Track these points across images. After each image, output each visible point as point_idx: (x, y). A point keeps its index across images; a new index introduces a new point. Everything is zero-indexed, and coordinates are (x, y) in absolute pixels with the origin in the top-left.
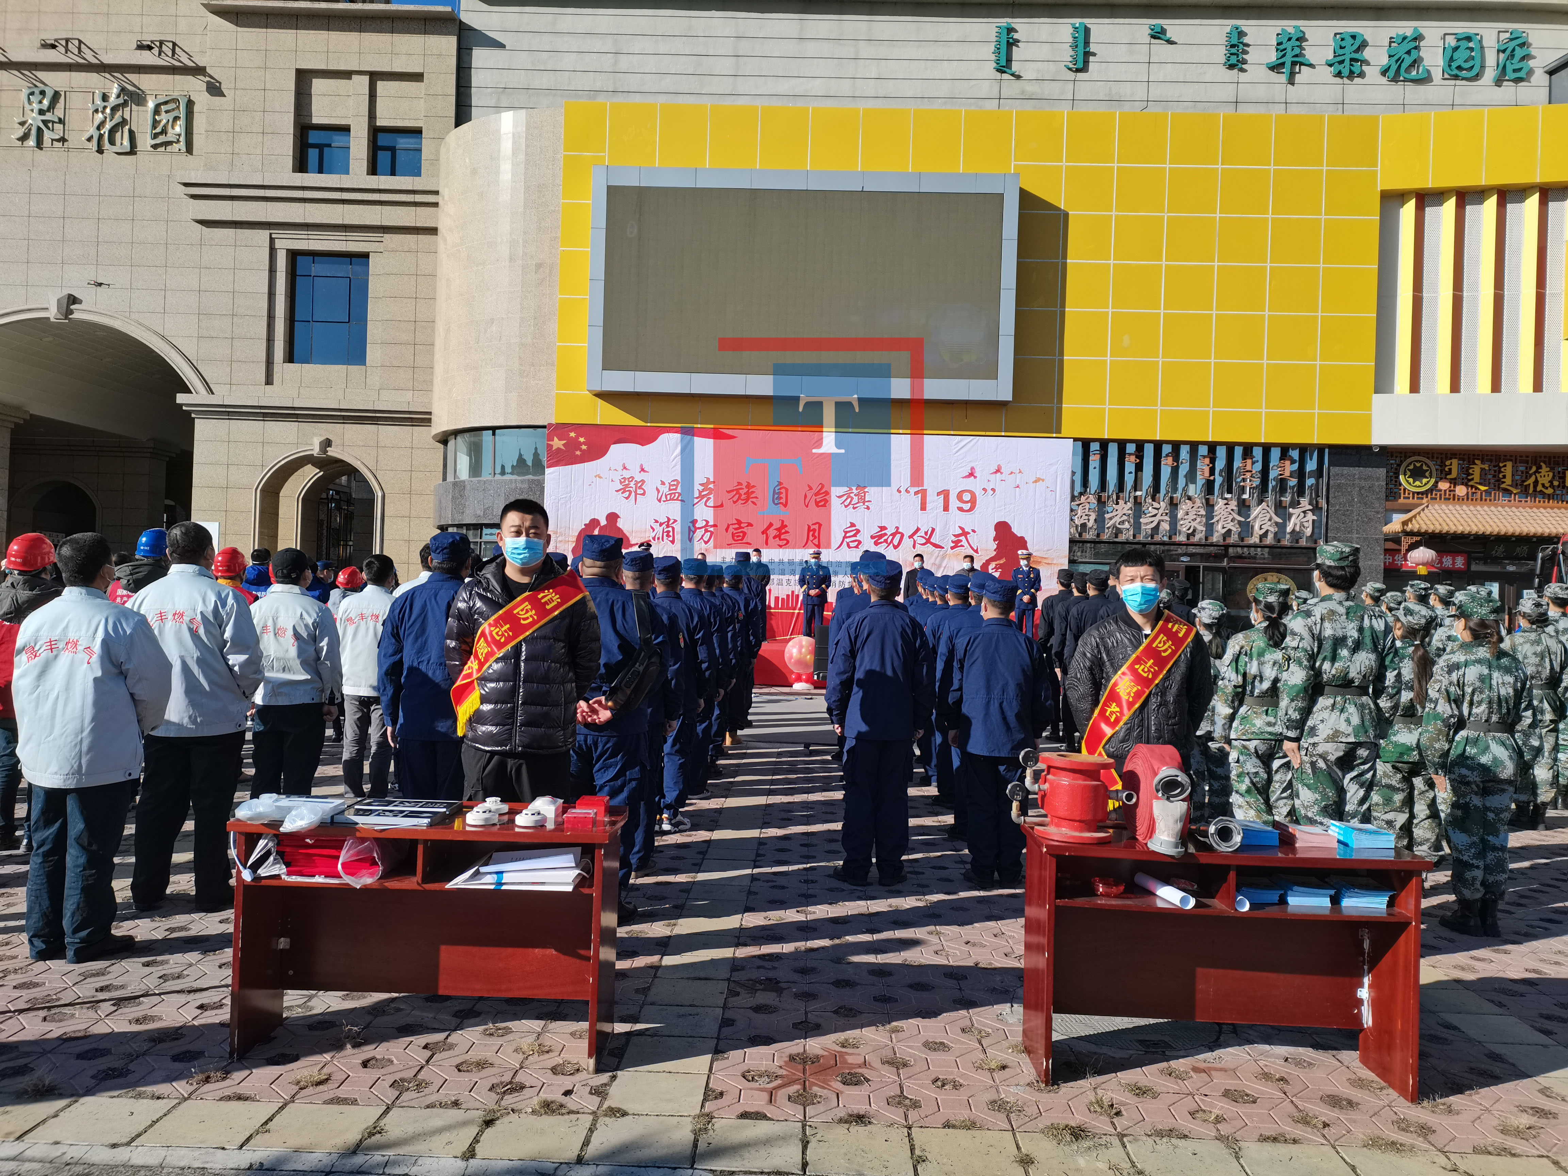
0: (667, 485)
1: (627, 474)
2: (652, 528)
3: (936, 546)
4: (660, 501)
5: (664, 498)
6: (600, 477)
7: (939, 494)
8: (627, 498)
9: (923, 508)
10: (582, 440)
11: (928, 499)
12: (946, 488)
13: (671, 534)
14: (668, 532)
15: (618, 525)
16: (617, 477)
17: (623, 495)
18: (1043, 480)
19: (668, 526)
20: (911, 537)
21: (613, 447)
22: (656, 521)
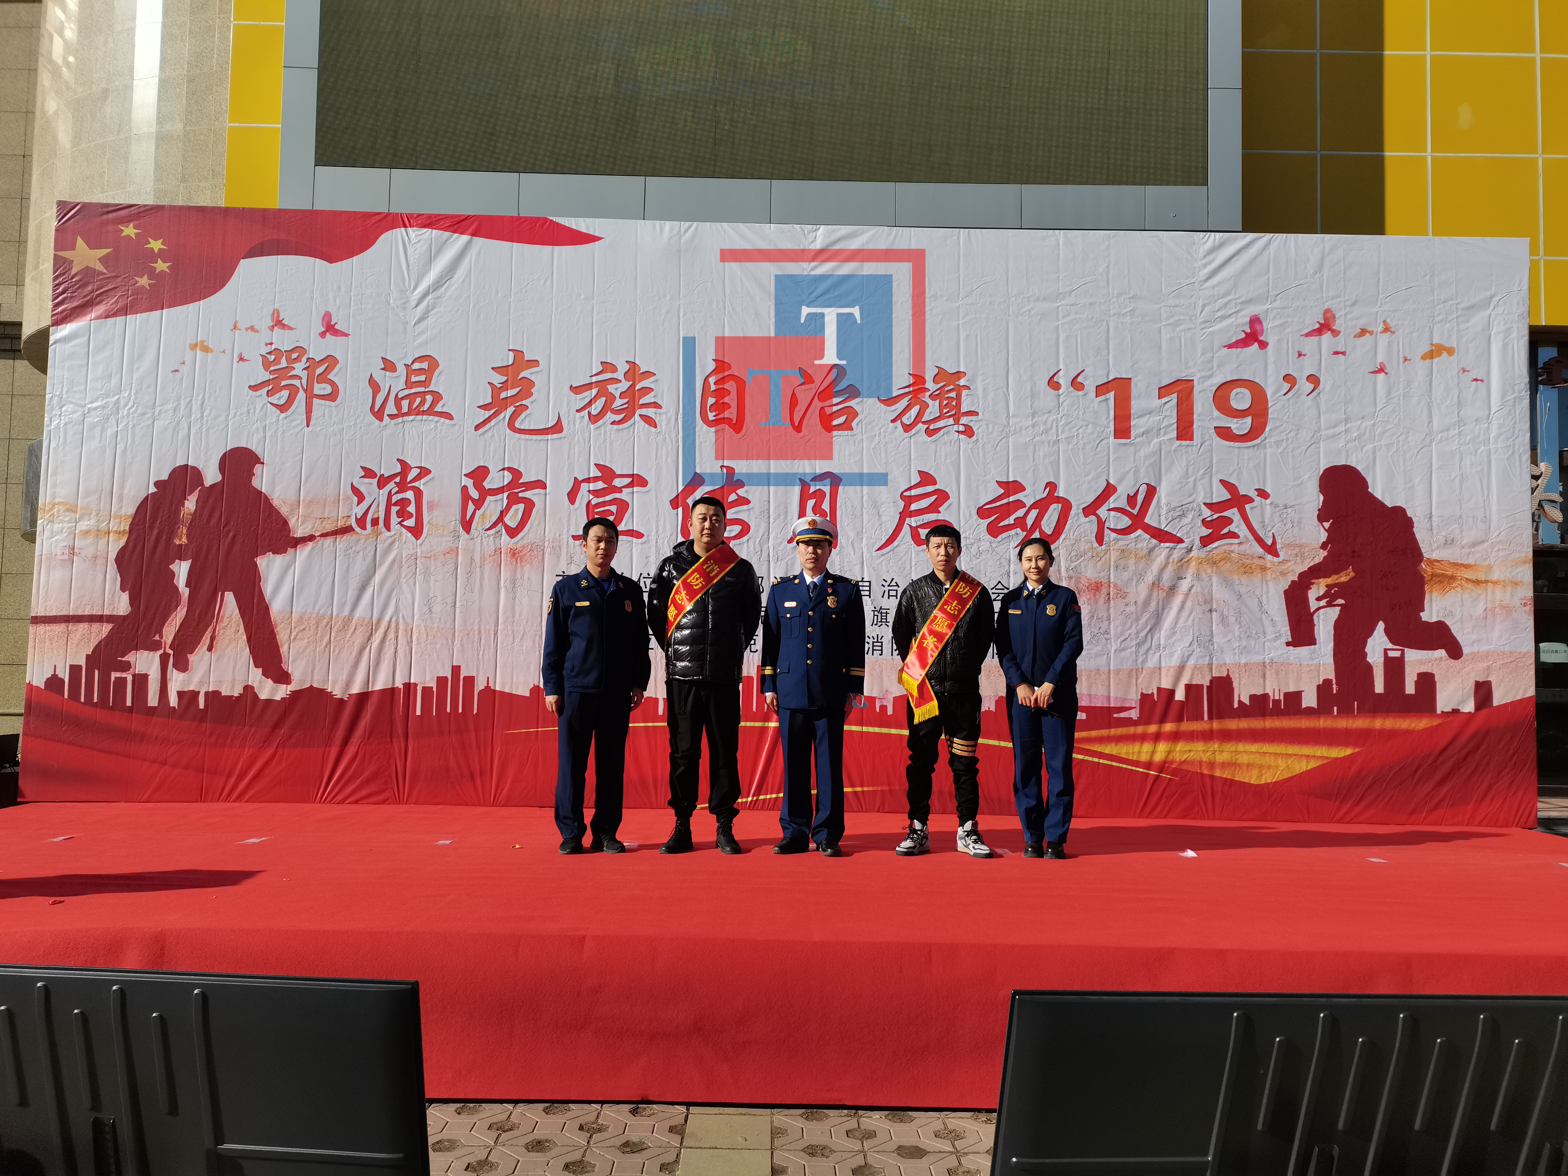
0: (401, 370)
1: (284, 341)
2: (356, 491)
3: (1161, 535)
4: (378, 414)
5: (391, 409)
6: (206, 349)
7: (1163, 391)
8: (283, 408)
9: (1122, 430)
10: (156, 245)
11: (1136, 405)
12: (1183, 375)
13: (412, 509)
14: (404, 502)
15: (256, 483)
16: (256, 348)
17: (274, 399)
18: (1450, 351)
19: (402, 487)
20: (1090, 510)
21: (246, 266)
22: (369, 473)
